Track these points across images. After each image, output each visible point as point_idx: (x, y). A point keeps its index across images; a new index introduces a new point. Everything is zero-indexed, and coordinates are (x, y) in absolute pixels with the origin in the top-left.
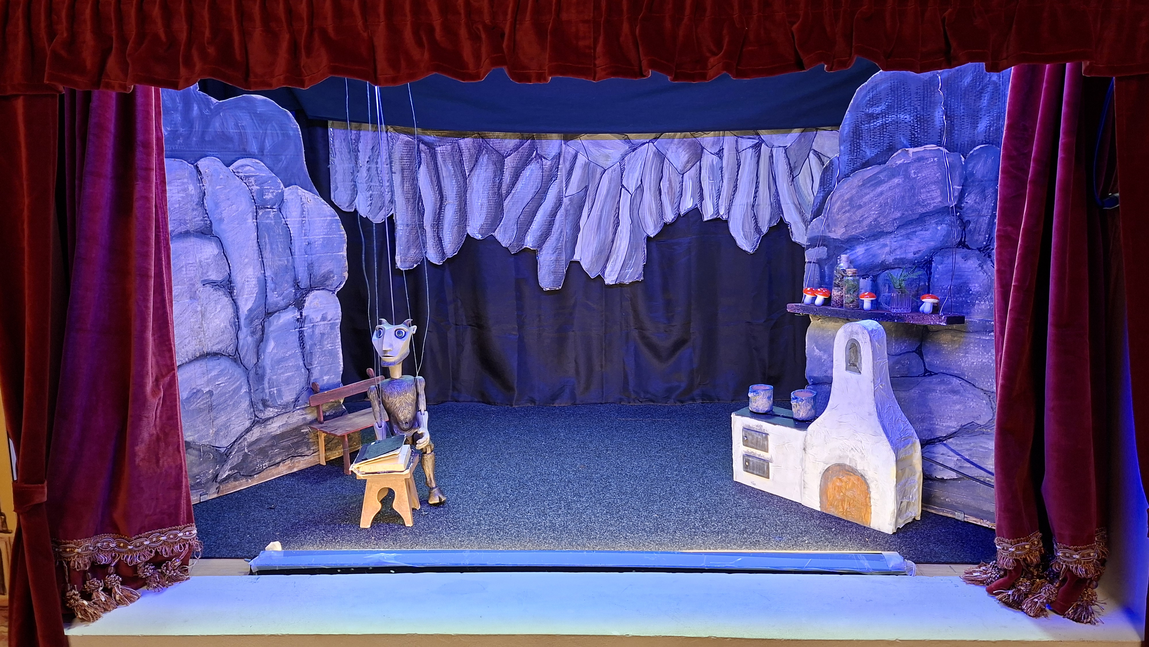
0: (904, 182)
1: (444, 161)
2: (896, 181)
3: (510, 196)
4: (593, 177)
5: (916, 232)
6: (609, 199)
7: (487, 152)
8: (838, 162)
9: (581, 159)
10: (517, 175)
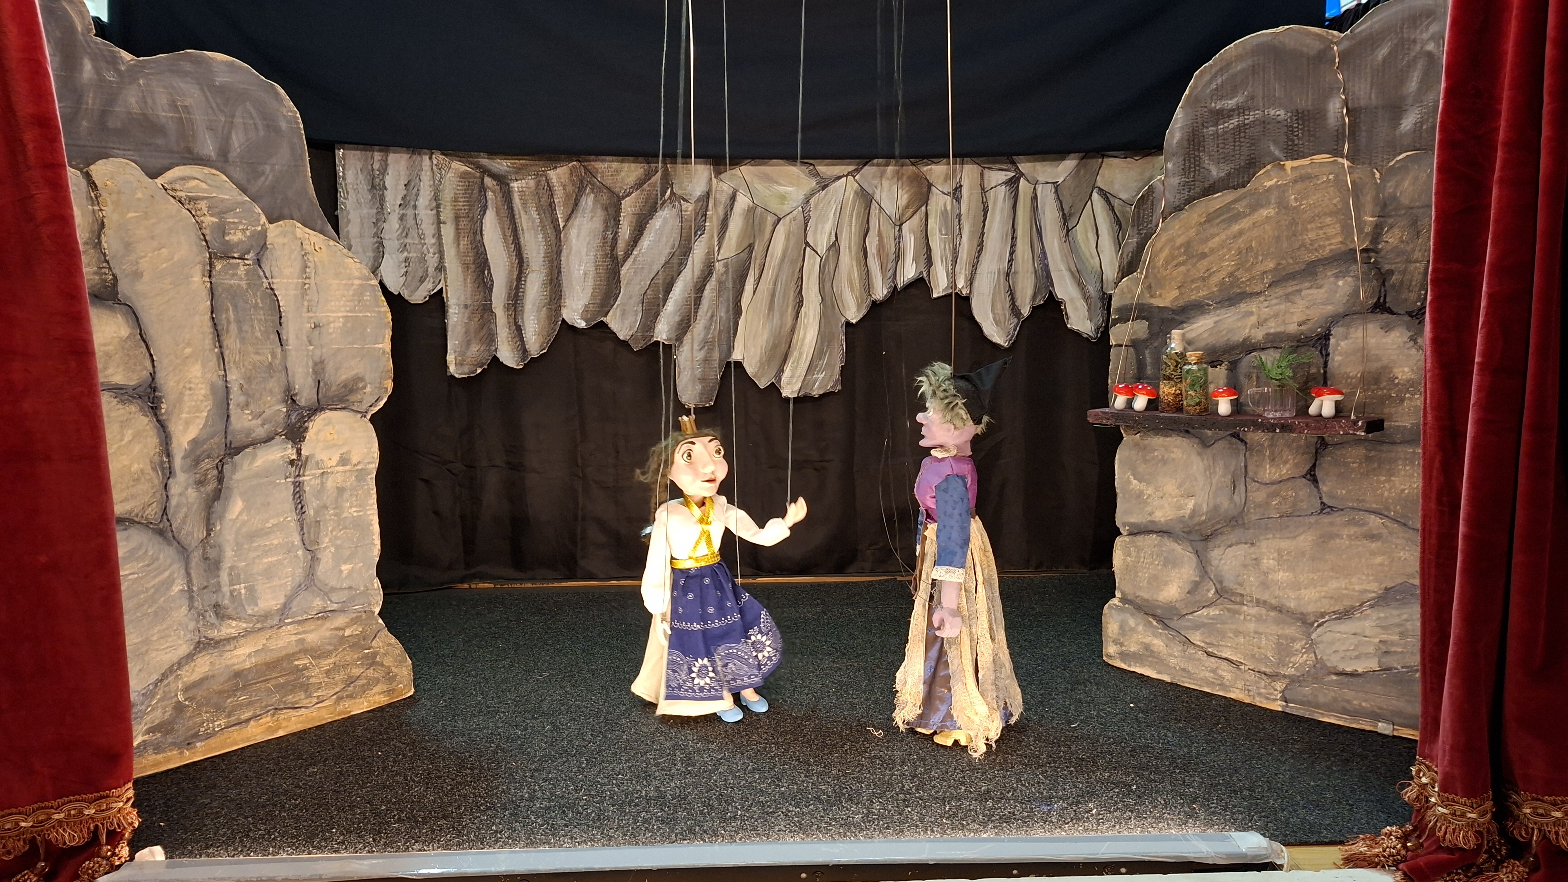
0: (1277, 213)
1: (524, 204)
2: (1264, 212)
3: (630, 260)
4: (762, 230)
5: (1300, 291)
6: (786, 265)
7: (592, 189)
8: (1162, 188)
9: (743, 202)
10: (641, 226)
